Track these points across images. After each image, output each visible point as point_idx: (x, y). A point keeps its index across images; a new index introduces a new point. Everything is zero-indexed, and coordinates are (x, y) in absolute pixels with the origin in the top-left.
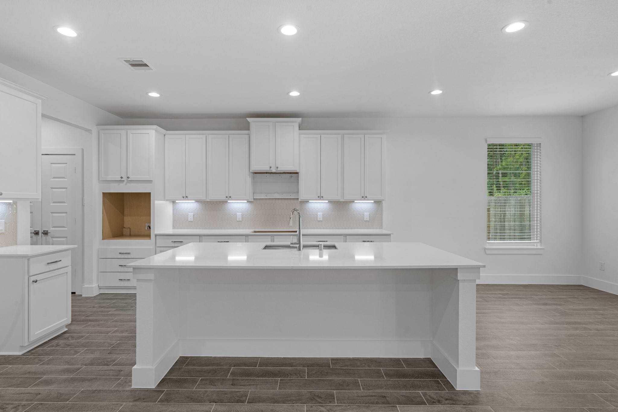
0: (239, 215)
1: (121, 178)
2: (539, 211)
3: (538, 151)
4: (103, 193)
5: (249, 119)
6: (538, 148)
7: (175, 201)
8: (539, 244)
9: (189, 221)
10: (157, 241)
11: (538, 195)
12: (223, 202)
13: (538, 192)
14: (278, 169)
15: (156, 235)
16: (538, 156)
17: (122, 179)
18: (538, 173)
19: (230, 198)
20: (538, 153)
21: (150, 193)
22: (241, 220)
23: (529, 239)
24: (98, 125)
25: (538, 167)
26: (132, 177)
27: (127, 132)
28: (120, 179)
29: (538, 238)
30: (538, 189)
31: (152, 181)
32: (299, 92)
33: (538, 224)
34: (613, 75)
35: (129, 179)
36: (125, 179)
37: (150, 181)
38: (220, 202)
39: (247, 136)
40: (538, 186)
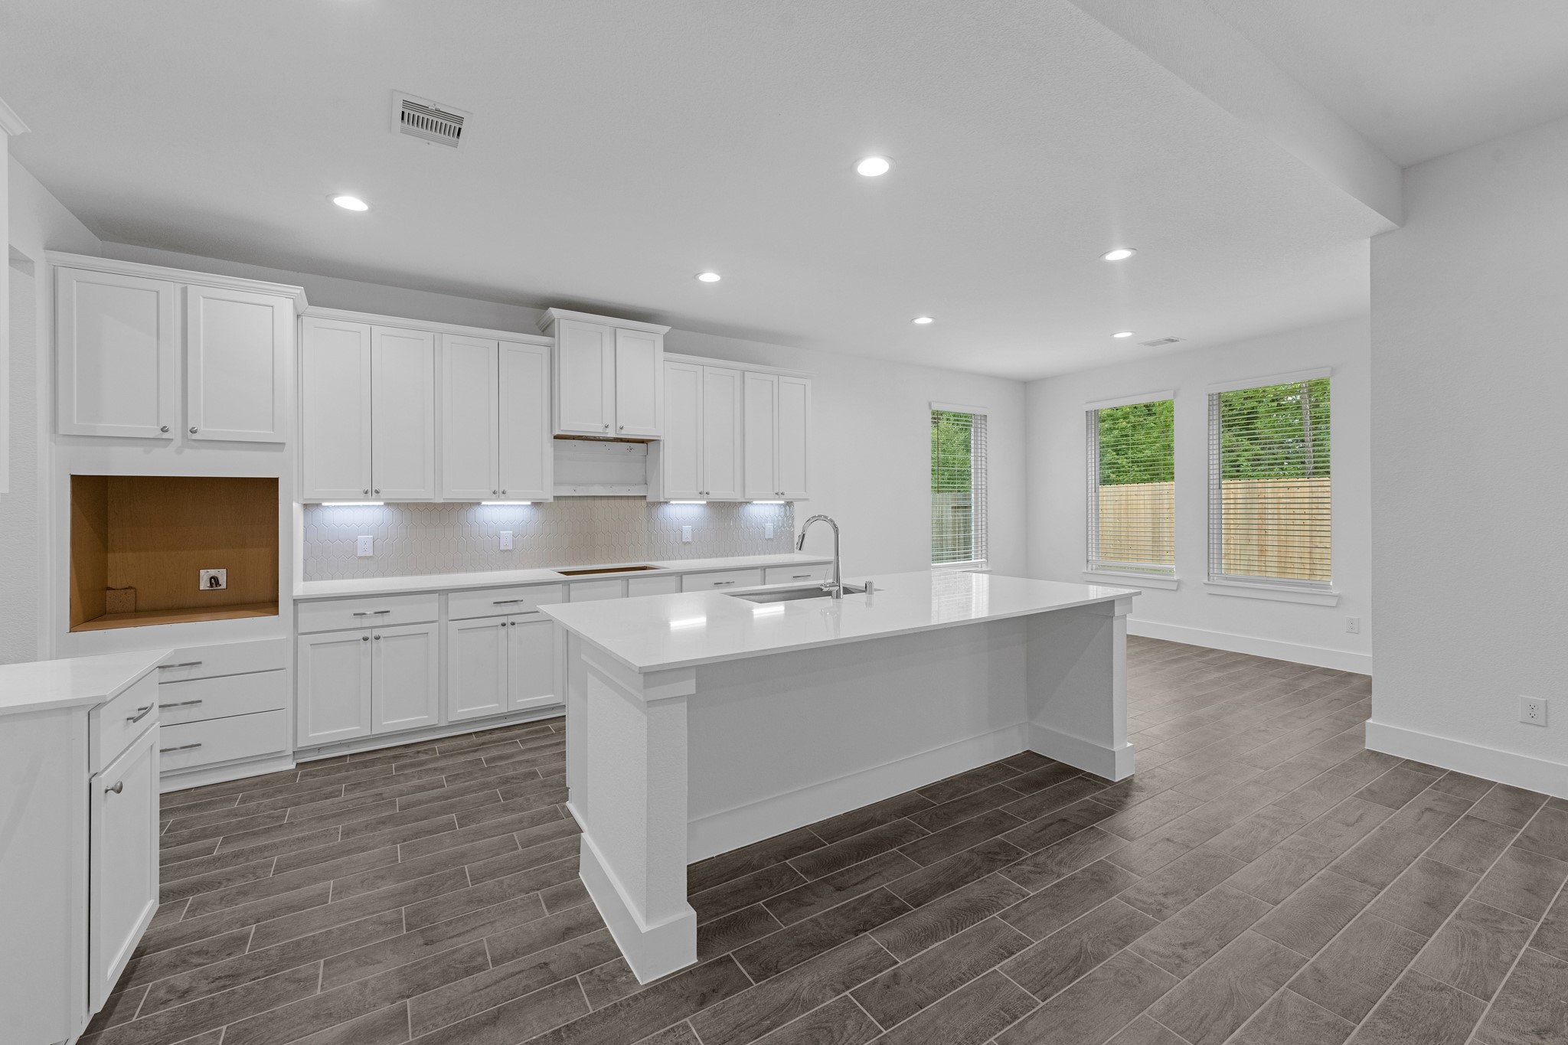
0: (506, 535)
1: (164, 430)
2: (984, 515)
3: (983, 426)
4: (73, 477)
5: (554, 312)
6: (983, 422)
7: (321, 504)
8: (984, 565)
9: (361, 557)
10: (301, 616)
11: (983, 491)
12: (470, 504)
13: (983, 487)
14: (623, 432)
15: (296, 602)
16: (983, 434)
17: (165, 436)
18: (983, 459)
19: (503, 496)
20: (983, 430)
21: (275, 481)
22: (511, 548)
23: (968, 557)
24: (49, 247)
25: (983, 451)
26: (205, 431)
27: (184, 291)
28: (158, 433)
29: (984, 556)
30: (983, 483)
31: (284, 444)
32: (719, 274)
33: (984, 535)
34: (1116, 336)
35: (195, 436)
36: (175, 433)
37: (279, 446)
38: (453, 503)
39: (545, 351)
40: (983, 479)
